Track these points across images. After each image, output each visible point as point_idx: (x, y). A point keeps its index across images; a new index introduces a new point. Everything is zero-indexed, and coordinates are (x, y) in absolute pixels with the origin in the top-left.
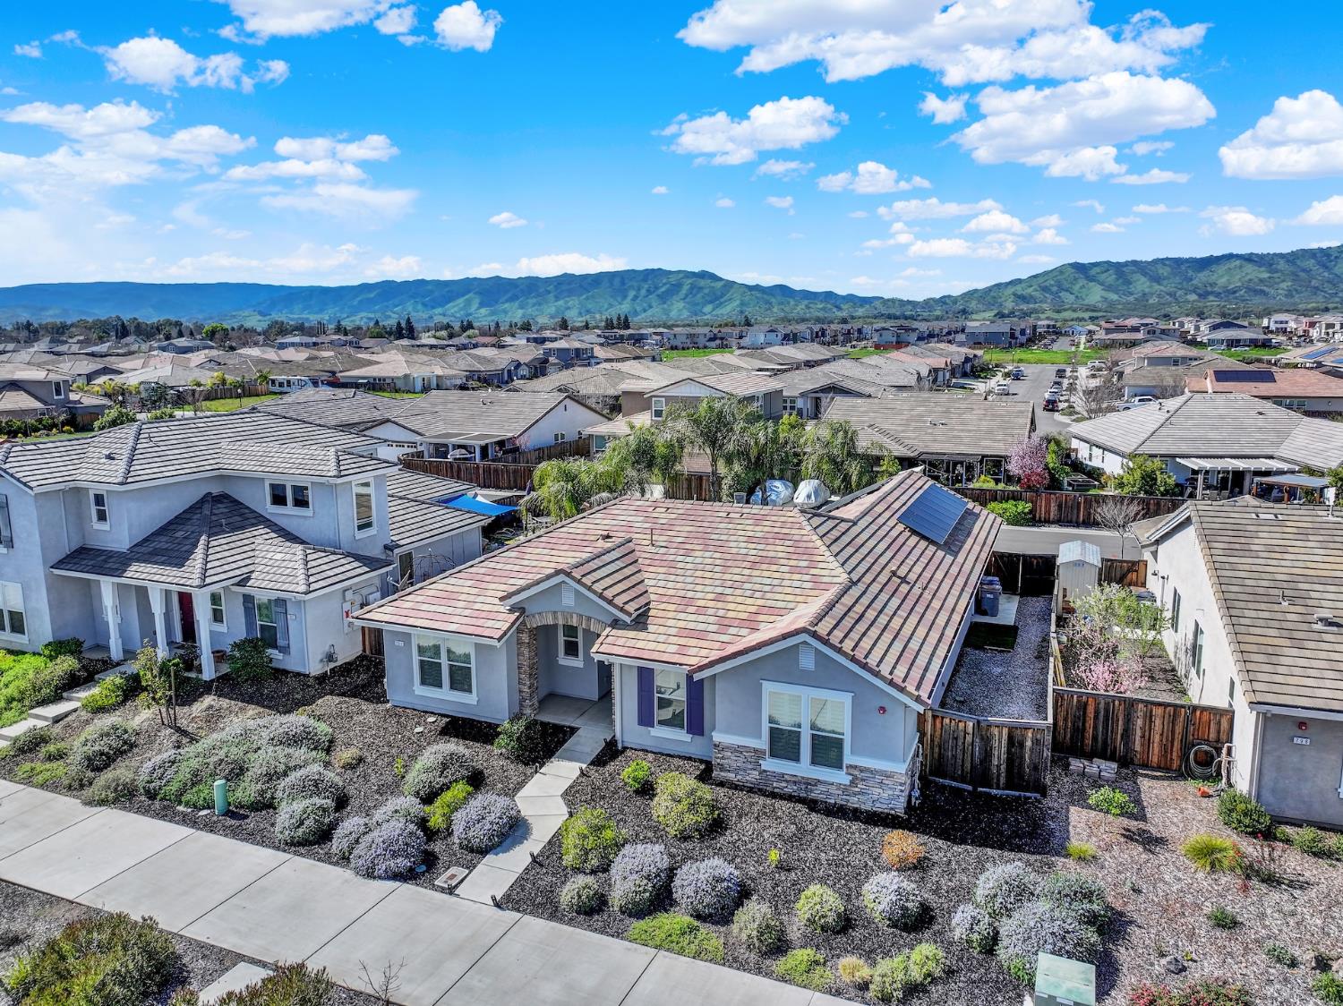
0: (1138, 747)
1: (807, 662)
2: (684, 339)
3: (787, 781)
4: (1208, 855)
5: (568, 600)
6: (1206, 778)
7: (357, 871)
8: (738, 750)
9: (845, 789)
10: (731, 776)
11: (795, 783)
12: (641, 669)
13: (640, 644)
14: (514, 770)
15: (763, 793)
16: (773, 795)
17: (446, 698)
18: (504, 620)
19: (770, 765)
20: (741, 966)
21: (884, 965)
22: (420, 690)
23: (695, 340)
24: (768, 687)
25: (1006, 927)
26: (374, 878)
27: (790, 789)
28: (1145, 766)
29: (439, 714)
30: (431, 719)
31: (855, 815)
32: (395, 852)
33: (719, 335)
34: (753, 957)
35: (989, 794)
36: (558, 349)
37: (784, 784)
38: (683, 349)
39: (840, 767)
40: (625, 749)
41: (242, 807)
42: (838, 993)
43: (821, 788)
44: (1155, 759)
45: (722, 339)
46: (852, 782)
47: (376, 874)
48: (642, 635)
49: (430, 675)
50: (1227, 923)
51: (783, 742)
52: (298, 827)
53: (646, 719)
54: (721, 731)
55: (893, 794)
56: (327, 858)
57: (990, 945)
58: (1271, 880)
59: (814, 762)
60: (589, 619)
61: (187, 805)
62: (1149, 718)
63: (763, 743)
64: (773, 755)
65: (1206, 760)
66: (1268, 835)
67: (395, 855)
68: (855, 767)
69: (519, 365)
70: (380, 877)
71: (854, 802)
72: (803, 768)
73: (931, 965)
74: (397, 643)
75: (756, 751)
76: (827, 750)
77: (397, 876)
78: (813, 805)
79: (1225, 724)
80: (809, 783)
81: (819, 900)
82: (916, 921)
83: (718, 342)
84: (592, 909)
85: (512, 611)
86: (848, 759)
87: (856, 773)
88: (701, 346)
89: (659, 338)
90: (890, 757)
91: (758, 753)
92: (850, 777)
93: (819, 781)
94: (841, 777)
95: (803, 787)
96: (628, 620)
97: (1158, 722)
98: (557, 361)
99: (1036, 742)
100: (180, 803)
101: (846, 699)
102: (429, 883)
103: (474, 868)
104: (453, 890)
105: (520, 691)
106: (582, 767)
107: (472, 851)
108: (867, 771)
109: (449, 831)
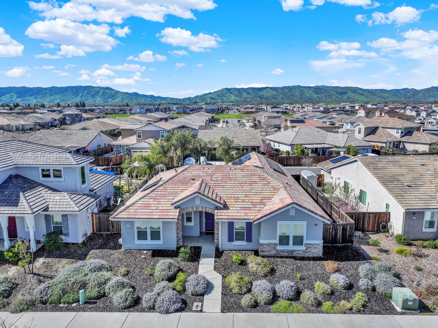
1: (292, 213)
2: (110, 111)
3: (285, 252)
4: (401, 252)
5: (198, 202)
7: (160, 312)
8: (269, 245)
9: (304, 252)
10: (266, 253)
11: (288, 252)
12: (229, 223)
13: (230, 214)
14: (190, 264)
15: (278, 257)
16: (281, 257)
17: (150, 243)
18: (175, 213)
19: (279, 248)
20: (312, 312)
21: (353, 301)
22: (137, 242)
23: (115, 111)
24: (279, 223)
25: (376, 282)
26: (169, 313)
27: (286, 254)
29: (148, 250)
30: (145, 252)
31: (309, 259)
32: (174, 302)
33: (123, 109)
34: (314, 309)
35: (337, 246)
36: (69, 114)
37: (284, 253)
38: (110, 114)
39: (302, 245)
40: (223, 251)
41: (91, 299)
42: (345, 313)
43: (297, 252)
44: (370, 229)
45: (124, 111)
46: (306, 249)
47: (170, 311)
48: (229, 211)
49: (142, 235)
50: (419, 270)
51: (284, 240)
52: (125, 301)
53: (231, 239)
54: (262, 239)
55: (318, 251)
56: (143, 310)
57: (374, 289)
58: (421, 256)
59: (294, 245)
60: (206, 208)
61: (64, 303)
62: (369, 218)
63: (277, 241)
64: (280, 244)
65: (385, 227)
66: (410, 245)
67: (174, 303)
68: (307, 244)
69: (55, 120)
70: (171, 312)
71: (307, 255)
72: (291, 247)
74: (127, 226)
75: (275, 244)
76: (299, 240)
77: (177, 311)
78: (295, 258)
79: (388, 217)
80: (292, 251)
81: (320, 287)
82: (350, 287)
83: (123, 111)
84: (255, 306)
85: (176, 208)
86: (305, 241)
87: (308, 246)
88: (117, 113)
89: (99, 110)
90: (319, 239)
91: (276, 245)
92: (306, 247)
93: (296, 250)
94: (303, 248)
95: (290, 253)
96: (222, 206)
97: (371, 218)
98: (69, 119)
99: (350, 228)
100: (60, 303)
101: (305, 223)
102: (191, 310)
103: (202, 301)
104: (201, 311)
105: (178, 237)
106: (213, 259)
107: (198, 295)
108: (311, 244)
109: (184, 290)
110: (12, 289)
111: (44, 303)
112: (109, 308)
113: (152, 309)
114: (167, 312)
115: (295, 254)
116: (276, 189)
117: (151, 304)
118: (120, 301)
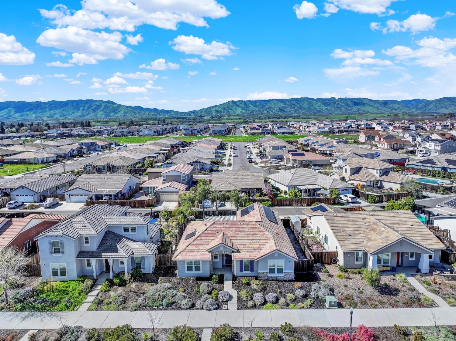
0: (324, 260)
1: (276, 255)
4: (340, 276)
5: (222, 249)
6: (334, 264)
7: (206, 310)
8: (263, 273)
9: (284, 277)
10: (262, 278)
11: (274, 277)
12: (240, 261)
13: (241, 256)
14: (220, 285)
15: (268, 280)
16: (271, 280)
17: (194, 272)
18: (209, 256)
19: (269, 275)
20: (284, 309)
21: (305, 303)
22: (187, 272)
24: (269, 261)
25: (319, 294)
28: (325, 263)
29: (193, 277)
30: (192, 278)
31: (286, 281)
32: (213, 305)
34: (285, 307)
35: (304, 273)
37: (272, 278)
39: (282, 273)
40: (237, 277)
41: (169, 304)
42: (300, 309)
43: (279, 277)
44: (326, 262)
45: (132, 132)
46: (285, 275)
48: (240, 254)
49: (190, 268)
50: (346, 286)
51: (272, 270)
52: (188, 305)
53: (241, 270)
54: (260, 270)
55: (292, 276)
56: (197, 309)
57: (318, 297)
58: (349, 279)
59: (277, 273)
60: (227, 252)
61: (156, 306)
62: (325, 255)
63: (268, 271)
64: (270, 273)
65: (334, 261)
66: (346, 272)
69: (74, 151)
70: (212, 310)
71: (285, 279)
72: (276, 274)
73: (311, 302)
74: (181, 263)
76: (280, 271)
77: (215, 309)
78: (278, 281)
79: (337, 254)
80: (277, 277)
81: (290, 296)
82: (306, 296)
84: (255, 306)
85: (209, 252)
86: (284, 271)
87: (285, 273)
88: (125, 135)
89: (107, 131)
90: (292, 270)
91: (267, 273)
94: (283, 275)
96: (236, 251)
97: (327, 255)
99: (311, 262)
100: (153, 306)
101: (283, 261)
102: (222, 309)
103: (227, 305)
104: (227, 309)
105: (210, 269)
106: (231, 282)
107: (225, 302)
108: (287, 273)
109: (217, 299)
110: (125, 300)
111: (145, 306)
112: (180, 308)
113: (202, 308)
114: (210, 310)
115: (278, 279)
116: (268, 239)
117: (201, 306)
118: (185, 305)
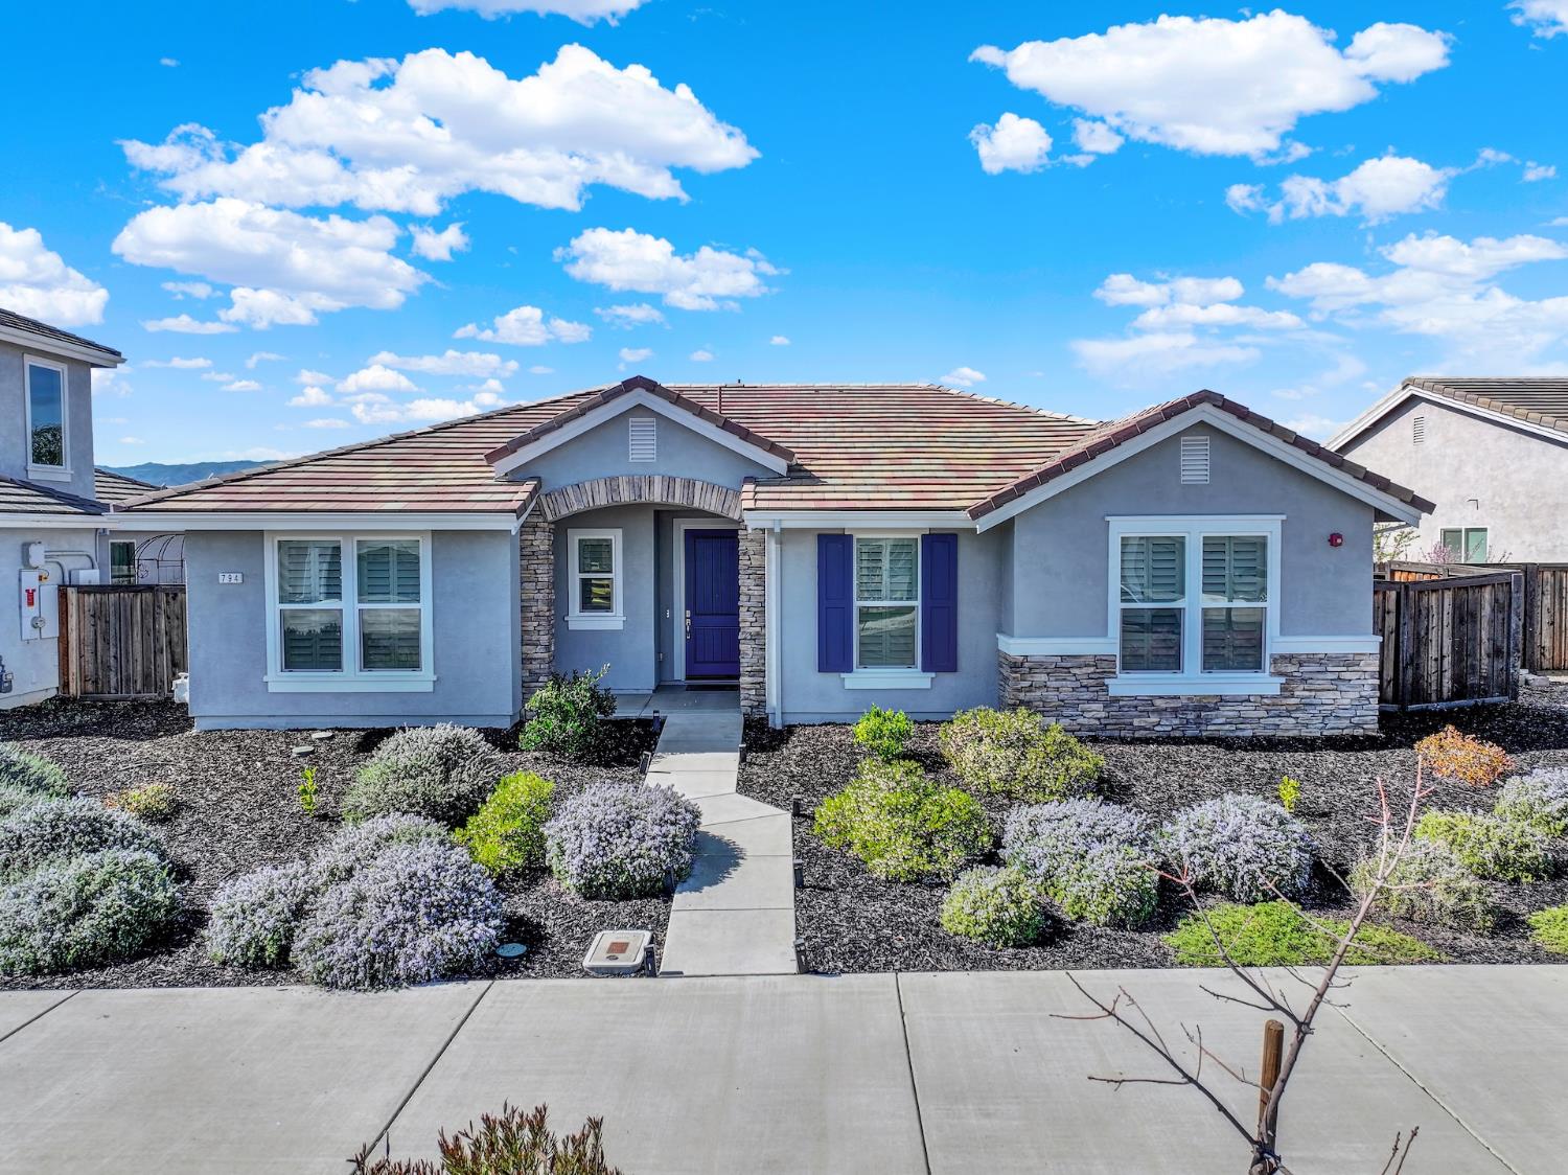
3: (1160, 711)
7: (327, 980)
8: (1062, 666)
9: (1270, 705)
11: (1175, 711)
13: (832, 496)
14: (590, 776)
15: (1118, 740)
16: (1144, 742)
19: (1126, 685)
22: (281, 681)
24: (1119, 529)
26: (396, 982)
27: (1167, 725)
30: (320, 735)
37: (1154, 719)
39: (1257, 666)
40: (790, 730)
43: (1227, 712)
46: (1283, 688)
47: (400, 968)
53: (834, 654)
54: (1025, 634)
55: (1356, 697)
56: (201, 976)
59: (1208, 665)
60: (689, 484)
63: (1109, 644)
64: (1127, 666)
68: (1289, 658)
71: (1288, 728)
72: (1192, 681)
74: (224, 579)
75: (1098, 660)
76: (1236, 639)
78: (1224, 743)
80: (1203, 707)
86: (1276, 643)
87: (1291, 669)
90: (1352, 630)
91: (1101, 667)
92: (1283, 680)
93: (1221, 699)
94: (1265, 683)
95: (1191, 716)
101: (1271, 527)
105: (526, 660)
106: (734, 758)
107: (626, 896)
108: (1311, 659)
115: (1219, 724)
